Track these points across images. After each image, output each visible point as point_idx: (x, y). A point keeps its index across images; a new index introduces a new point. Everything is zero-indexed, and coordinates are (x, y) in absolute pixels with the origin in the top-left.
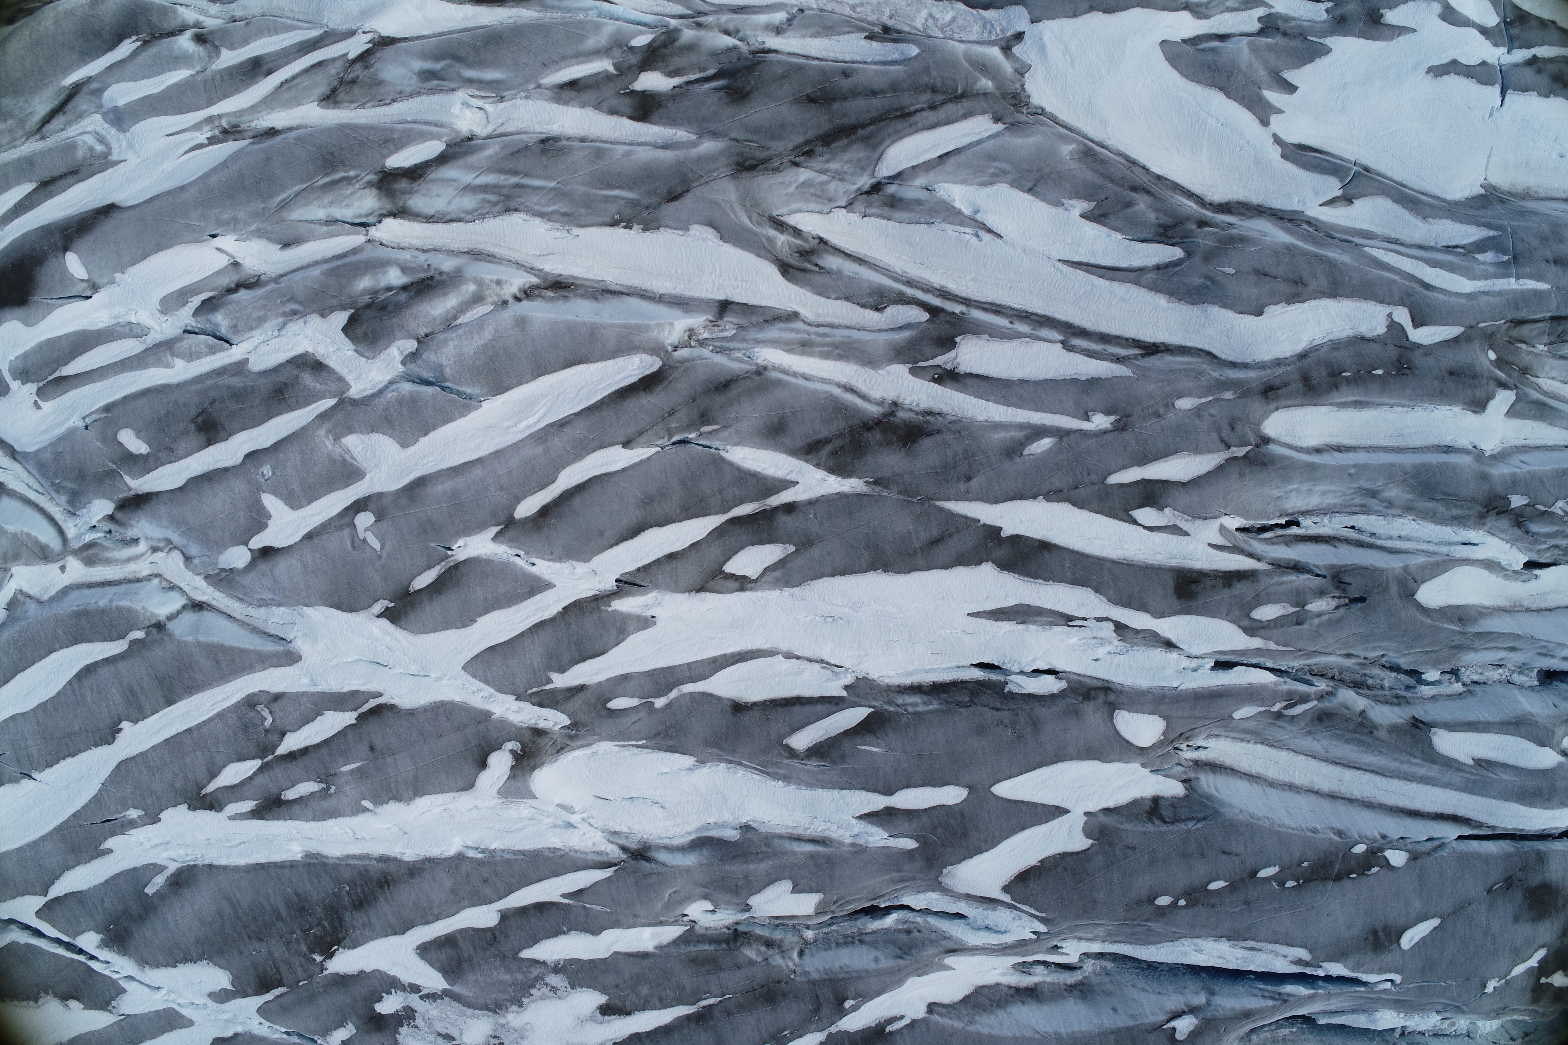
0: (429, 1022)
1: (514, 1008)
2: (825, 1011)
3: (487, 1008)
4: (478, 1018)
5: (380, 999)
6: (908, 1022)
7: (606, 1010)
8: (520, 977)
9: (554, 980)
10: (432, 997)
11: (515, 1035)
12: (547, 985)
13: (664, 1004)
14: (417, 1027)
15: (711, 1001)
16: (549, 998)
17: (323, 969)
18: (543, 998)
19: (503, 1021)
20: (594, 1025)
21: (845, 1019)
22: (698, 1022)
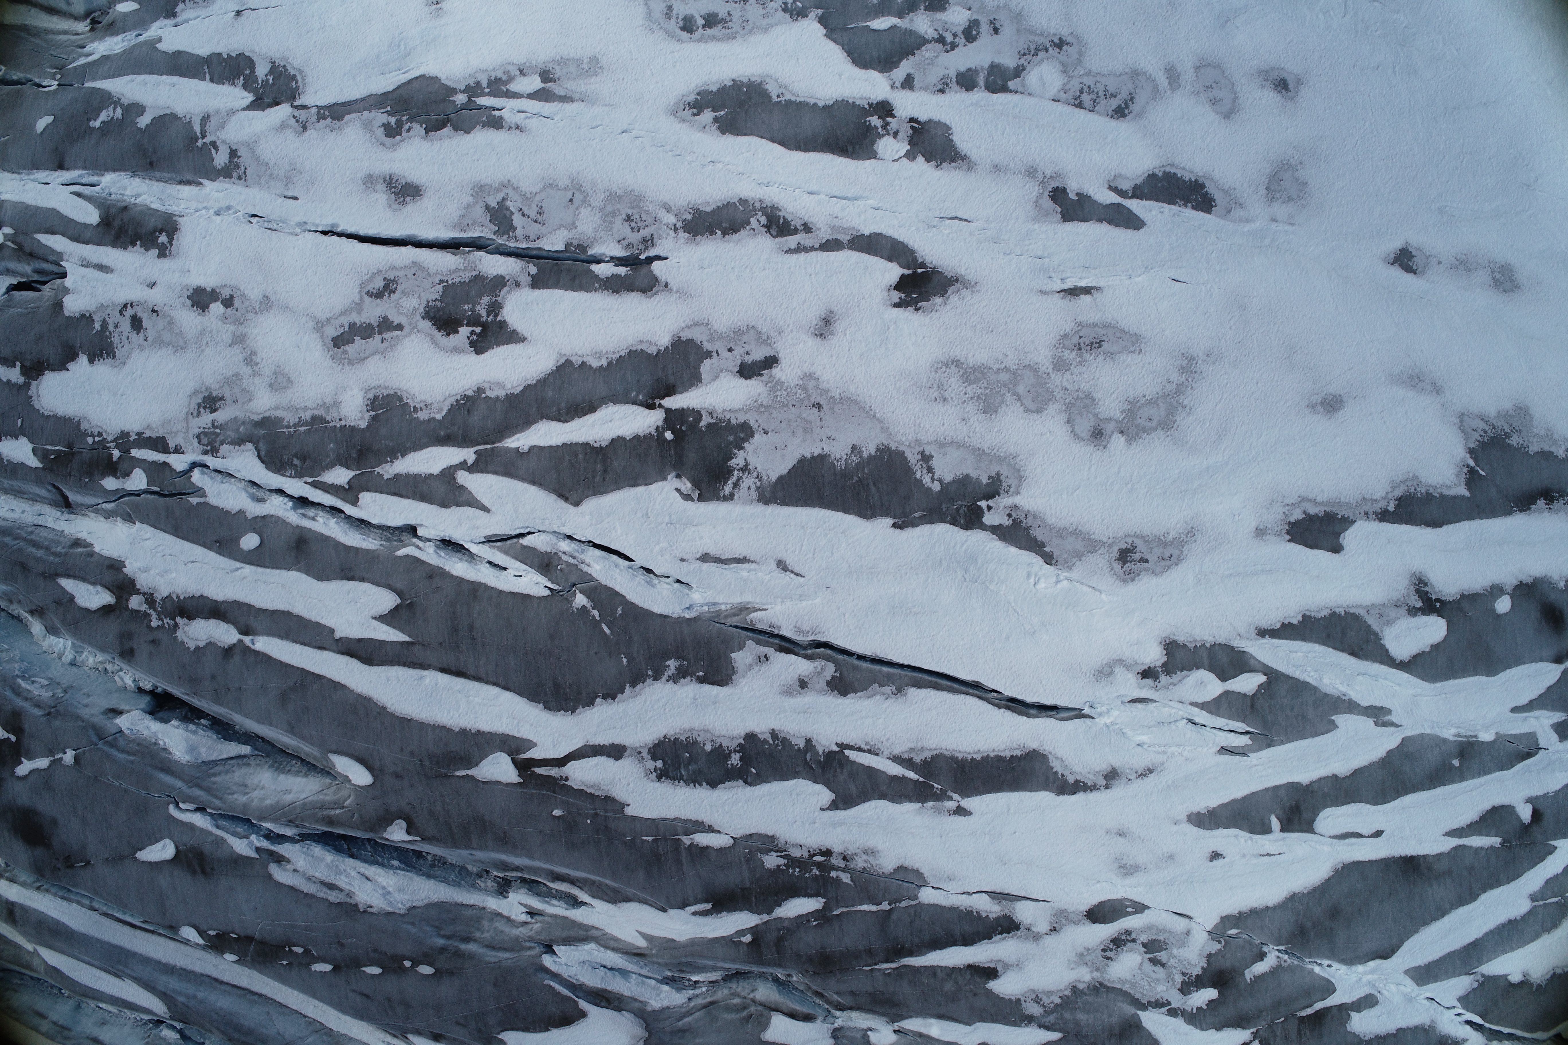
0: (1169, 979)
1: (1081, 986)
2: (772, 937)
3: (1108, 988)
4: (1120, 980)
5: (1211, 1002)
6: (687, 908)
7: (991, 973)
8: (1067, 1015)
9: (1035, 1010)
10: (1158, 1004)
11: (1088, 958)
12: (1044, 1006)
13: (933, 971)
14: (1184, 974)
15: (885, 966)
16: (1044, 992)
17: (1255, 1035)
18: (1050, 993)
19: (1096, 974)
20: (1006, 959)
21: (753, 924)
22: (903, 948)
